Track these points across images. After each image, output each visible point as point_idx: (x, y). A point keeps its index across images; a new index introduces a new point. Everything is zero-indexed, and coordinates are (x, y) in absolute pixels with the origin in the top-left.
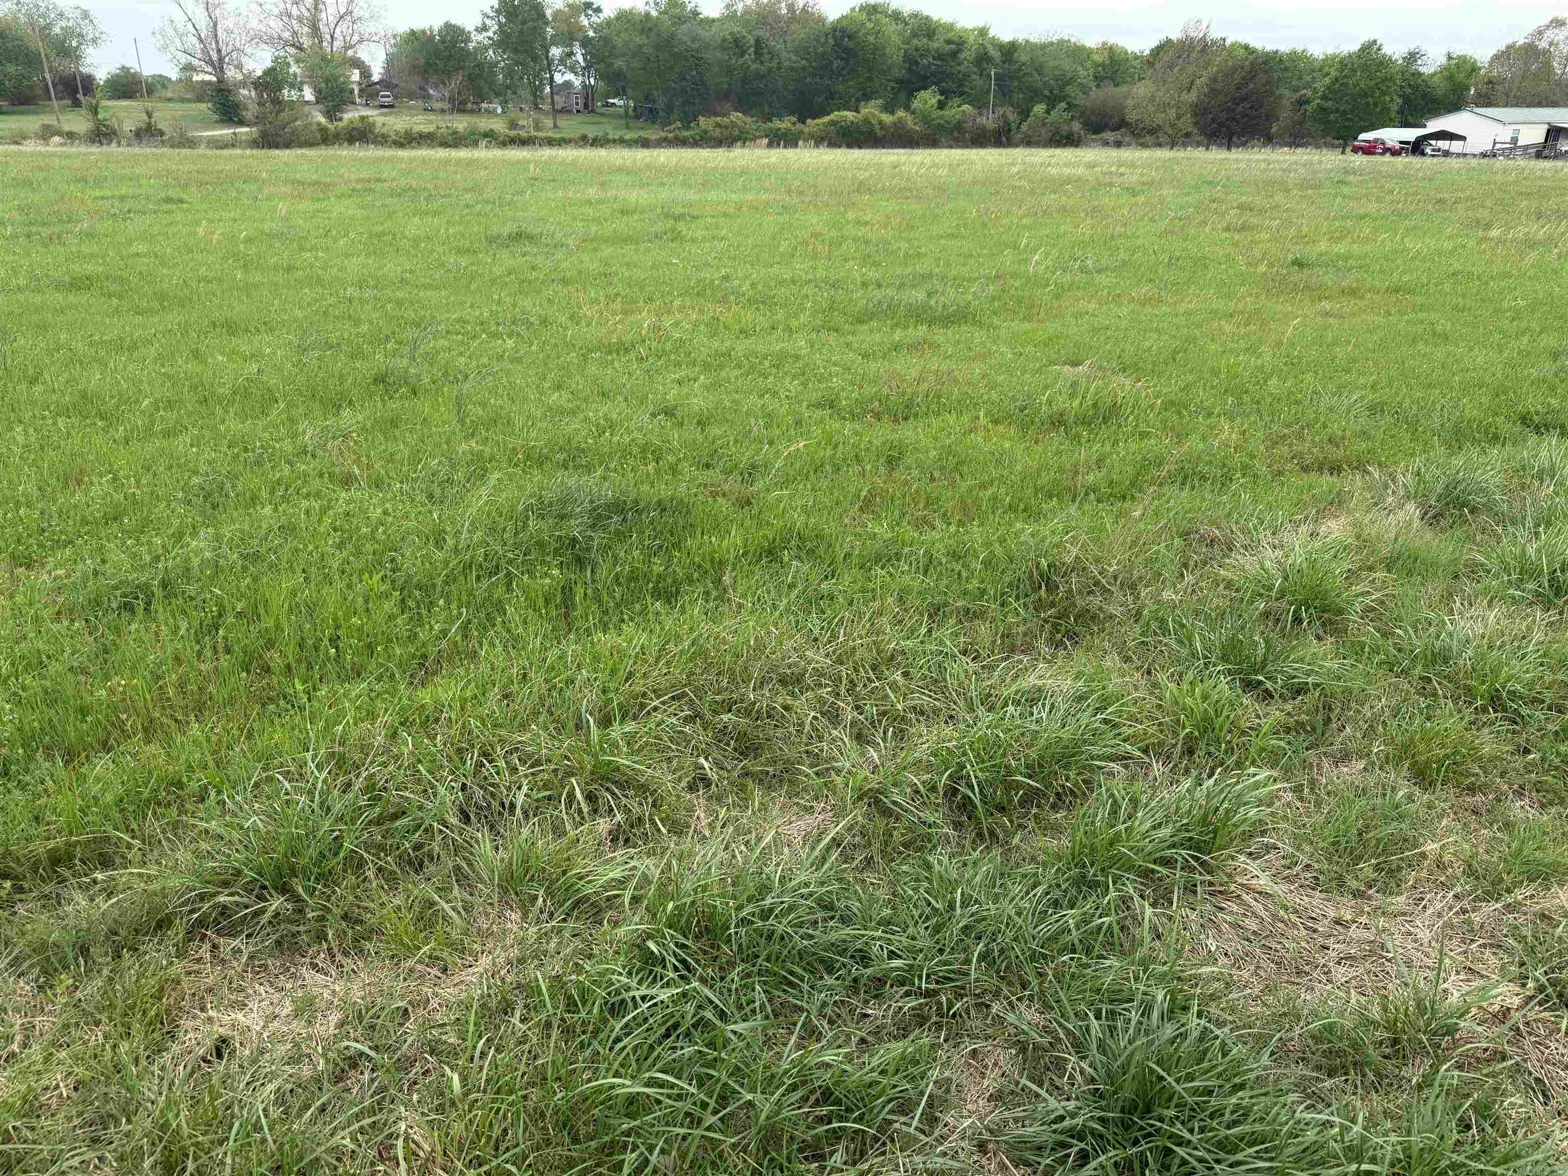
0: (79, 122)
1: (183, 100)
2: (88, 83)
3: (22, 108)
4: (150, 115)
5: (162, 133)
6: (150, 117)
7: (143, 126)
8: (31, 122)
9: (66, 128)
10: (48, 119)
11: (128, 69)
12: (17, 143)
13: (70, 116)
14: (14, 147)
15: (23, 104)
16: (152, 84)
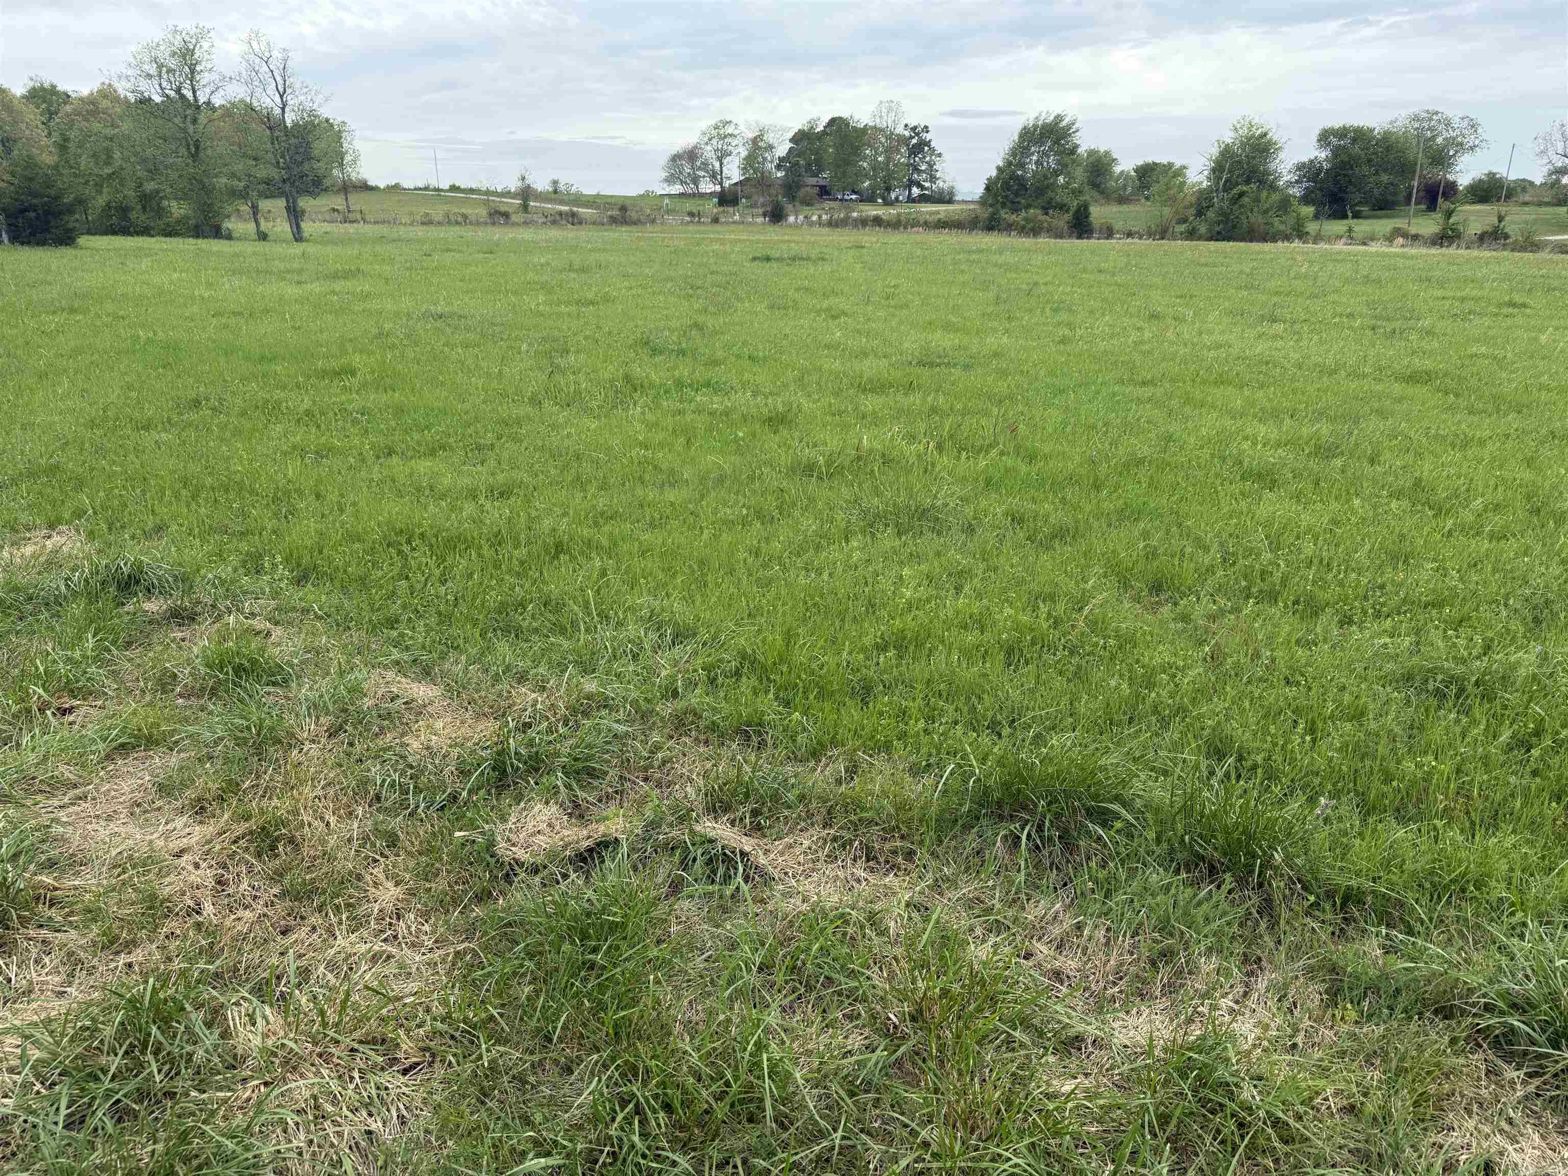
0: (1429, 225)
1: (1540, 204)
2: (1450, 189)
3: (1379, 213)
4: (1501, 219)
5: (1507, 237)
6: (1500, 222)
7: (1490, 229)
8: (1384, 225)
9: (1413, 230)
10: (1400, 223)
11: (1494, 174)
12: (1365, 244)
13: (1420, 220)
14: (1362, 248)
15: (1381, 209)
16: (1514, 189)
